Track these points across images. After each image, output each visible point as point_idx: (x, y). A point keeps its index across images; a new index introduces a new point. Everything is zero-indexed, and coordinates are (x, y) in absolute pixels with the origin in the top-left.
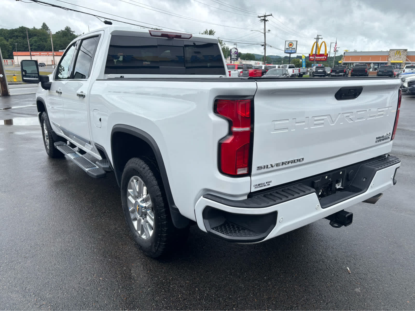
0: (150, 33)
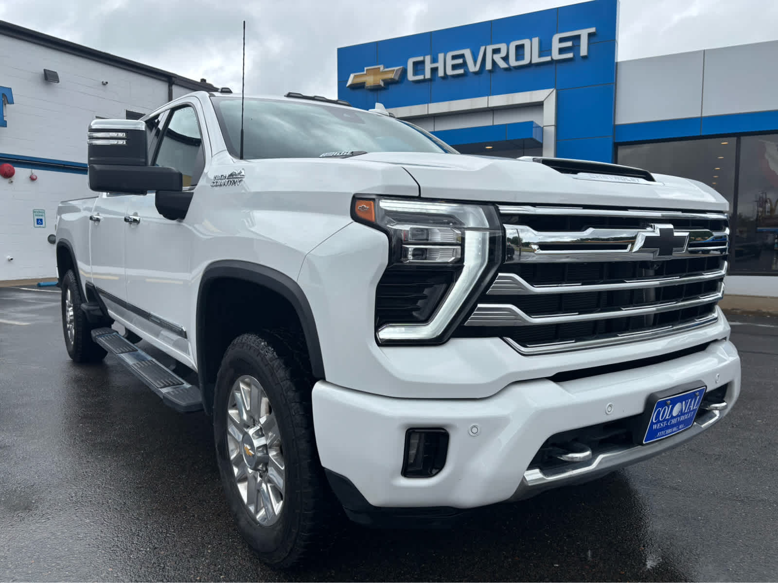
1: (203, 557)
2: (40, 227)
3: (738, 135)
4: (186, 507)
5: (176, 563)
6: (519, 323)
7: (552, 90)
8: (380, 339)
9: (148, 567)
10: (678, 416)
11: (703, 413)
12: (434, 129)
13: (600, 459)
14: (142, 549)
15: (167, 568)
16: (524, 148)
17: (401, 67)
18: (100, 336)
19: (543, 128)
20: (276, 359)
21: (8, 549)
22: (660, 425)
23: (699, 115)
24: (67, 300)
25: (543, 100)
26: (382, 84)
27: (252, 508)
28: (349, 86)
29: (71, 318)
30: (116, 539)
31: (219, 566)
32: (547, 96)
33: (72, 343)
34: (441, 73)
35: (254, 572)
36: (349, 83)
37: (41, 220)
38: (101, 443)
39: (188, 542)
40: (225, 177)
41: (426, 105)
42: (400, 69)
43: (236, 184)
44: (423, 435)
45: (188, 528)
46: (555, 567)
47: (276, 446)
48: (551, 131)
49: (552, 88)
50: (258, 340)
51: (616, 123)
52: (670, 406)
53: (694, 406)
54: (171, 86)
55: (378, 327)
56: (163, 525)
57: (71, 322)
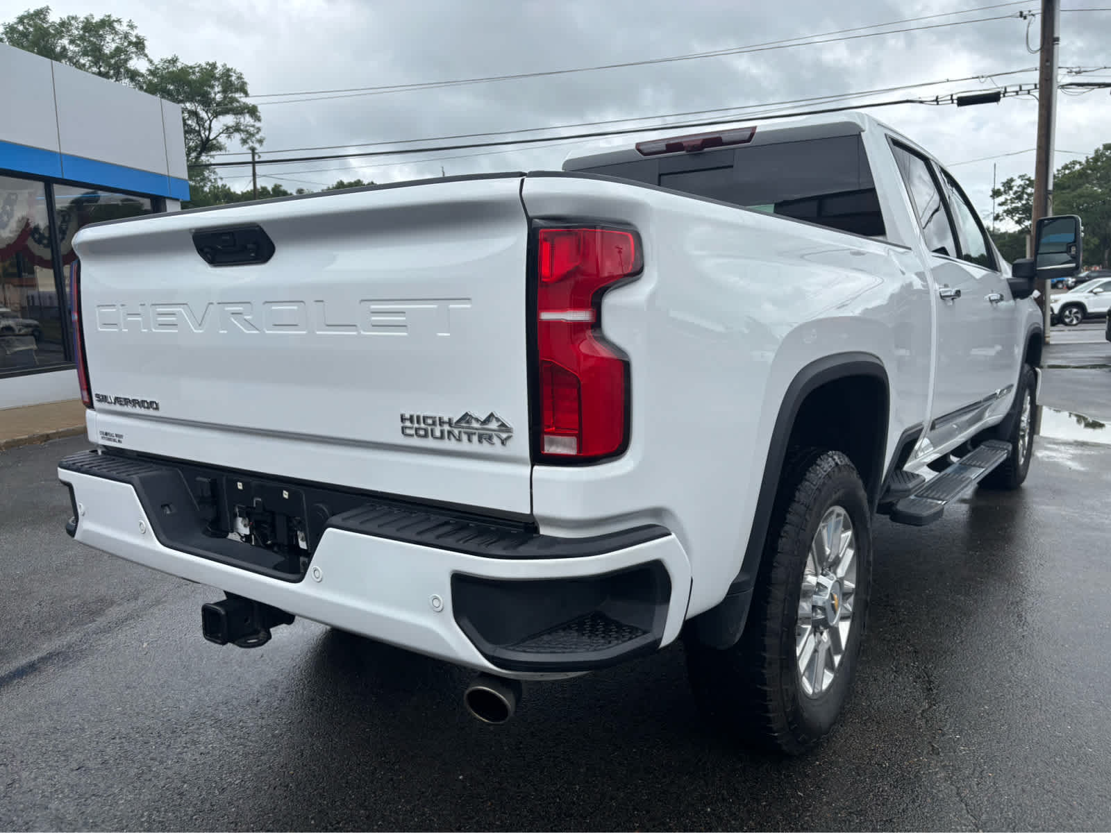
0: (639, 150)
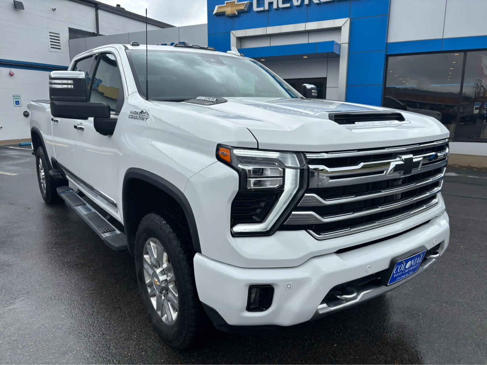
1: (131, 340)
2: (18, 106)
3: (465, 51)
4: (121, 307)
5: (116, 344)
6: (316, 222)
7: (347, 19)
8: (234, 232)
9: (100, 347)
10: (409, 268)
11: (425, 260)
12: (270, 45)
13: (362, 295)
14: (96, 335)
15: (111, 347)
16: (328, 58)
17: (249, 1)
18: (63, 192)
19: (340, 45)
20: (172, 233)
21: (17, 335)
22: (398, 274)
23: (441, 37)
24: (40, 165)
25: (341, 26)
26: (236, 13)
27: (159, 313)
28: (215, 14)
29: (44, 177)
30: (80, 328)
31: (141, 346)
32: (344, 23)
33: (45, 192)
34: (275, 6)
35: (162, 350)
36: (215, 12)
37: (18, 102)
38: (68, 262)
39: (123, 330)
40: (138, 113)
41: (265, 28)
42: (248, 3)
43: (144, 120)
44: (259, 289)
45: (122, 321)
46: (335, 346)
47: (173, 282)
48: (345, 48)
49: (347, 17)
50: (161, 219)
51: (388, 42)
52: (405, 264)
53: (419, 260)
54: (97, 10)
55: (233, 225)
56: (107, 319)
57: (43, 179)
